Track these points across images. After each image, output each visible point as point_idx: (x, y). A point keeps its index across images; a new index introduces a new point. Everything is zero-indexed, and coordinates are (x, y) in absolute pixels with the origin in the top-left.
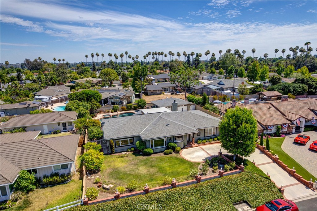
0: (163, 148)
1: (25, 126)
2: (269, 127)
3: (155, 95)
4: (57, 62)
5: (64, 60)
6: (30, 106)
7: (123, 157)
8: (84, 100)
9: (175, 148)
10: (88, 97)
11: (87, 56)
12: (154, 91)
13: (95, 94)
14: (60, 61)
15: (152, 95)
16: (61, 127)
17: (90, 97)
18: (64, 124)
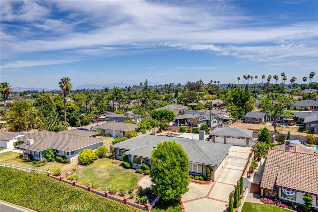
0: (137, 166)
1: (104, 128)
2: (286, 190)
3: (253, 123)
4: (213, 83)
5: (219, 82)
6: (129, 117)
7: (114, 163)
8: (158, 117)
9: (145, 170)
10: (161, 115)
11: (239, 79)
12: (252, 118)
13: (168, 114)
14: (215, 83)
15: (249, 123)
16: (122, 134)
17: (163, 116)
18: (124, 133)
